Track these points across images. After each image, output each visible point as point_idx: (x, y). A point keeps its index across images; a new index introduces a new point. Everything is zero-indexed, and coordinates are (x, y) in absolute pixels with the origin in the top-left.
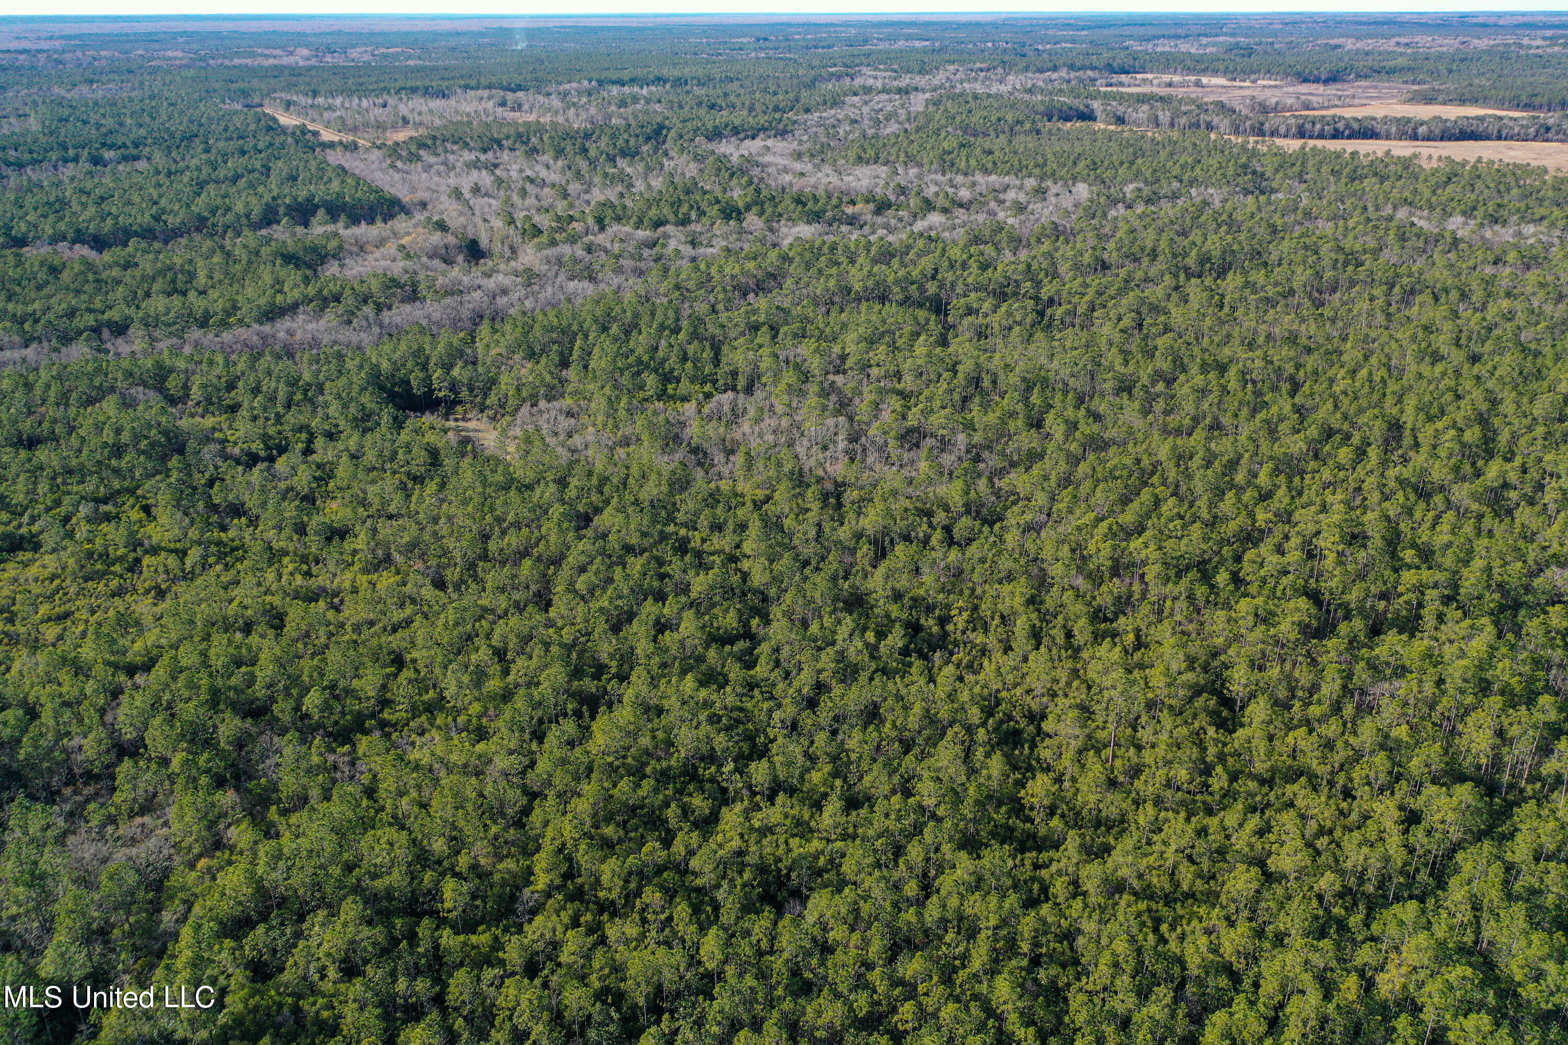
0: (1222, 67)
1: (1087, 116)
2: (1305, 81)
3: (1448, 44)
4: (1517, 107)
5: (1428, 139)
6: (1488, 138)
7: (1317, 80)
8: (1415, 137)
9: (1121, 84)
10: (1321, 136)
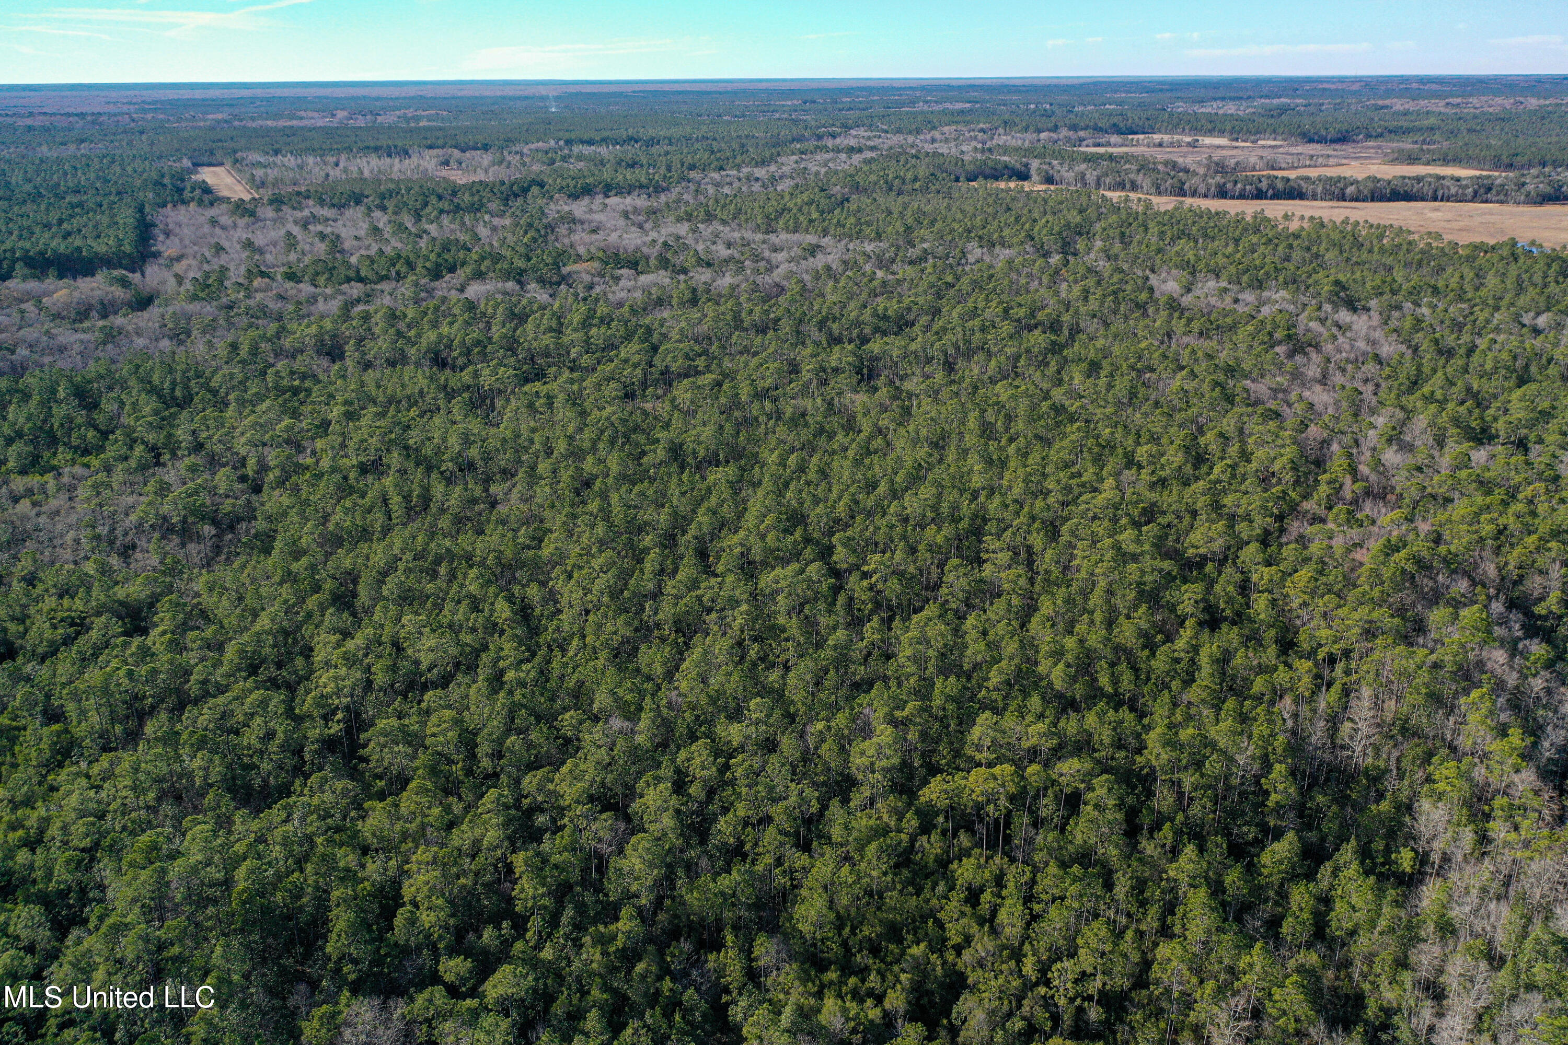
0: (1229, 127)
1: (1023, 176)
2: (1311, 141)
3: (1503, 103)
4: (1497, 167)
5: (1357, 200)
6: (1423, 199)
7: (1322, 140)
8: (1342, 198)
9: (1109, 144)
10: (1242, 196)
